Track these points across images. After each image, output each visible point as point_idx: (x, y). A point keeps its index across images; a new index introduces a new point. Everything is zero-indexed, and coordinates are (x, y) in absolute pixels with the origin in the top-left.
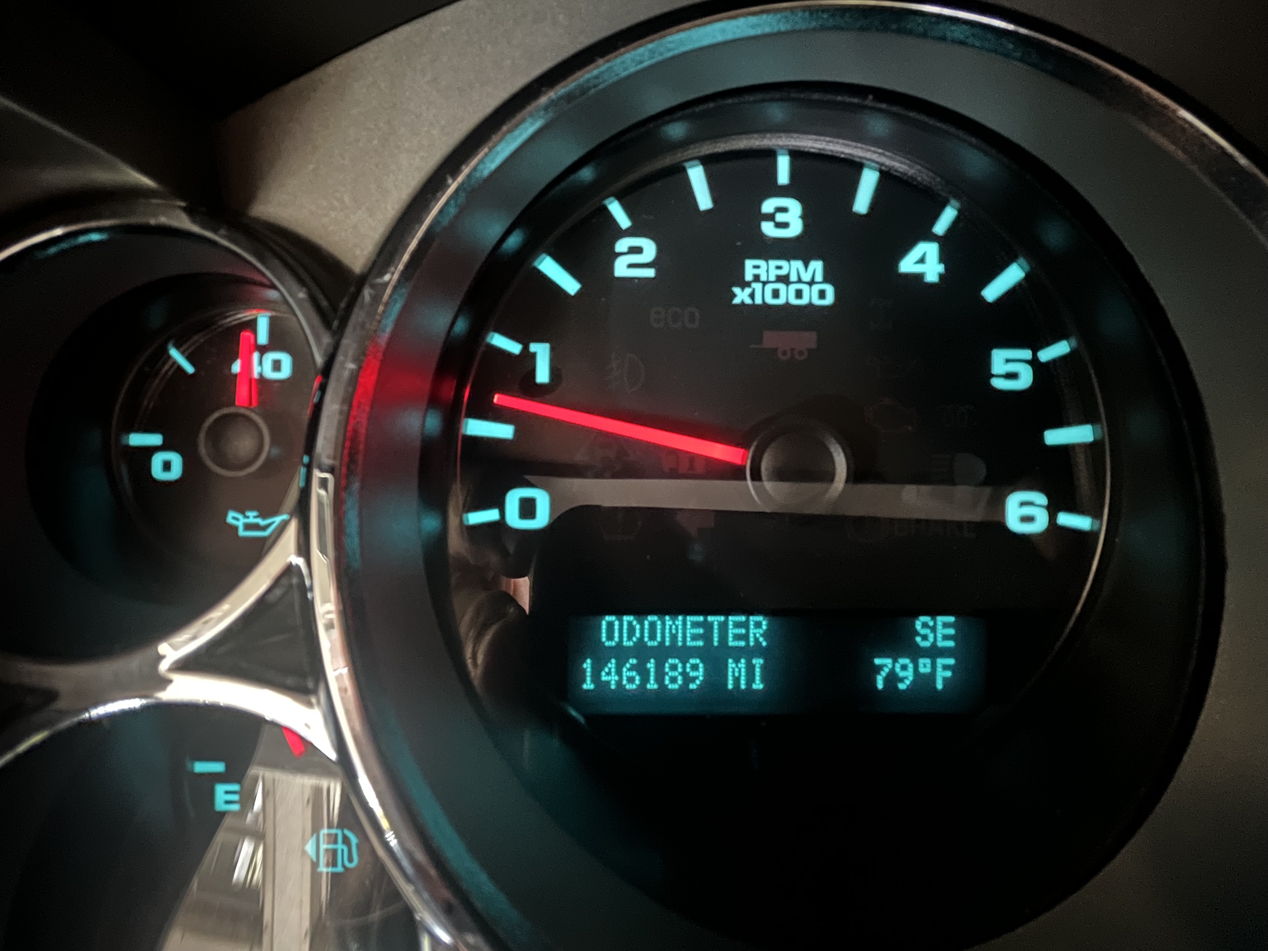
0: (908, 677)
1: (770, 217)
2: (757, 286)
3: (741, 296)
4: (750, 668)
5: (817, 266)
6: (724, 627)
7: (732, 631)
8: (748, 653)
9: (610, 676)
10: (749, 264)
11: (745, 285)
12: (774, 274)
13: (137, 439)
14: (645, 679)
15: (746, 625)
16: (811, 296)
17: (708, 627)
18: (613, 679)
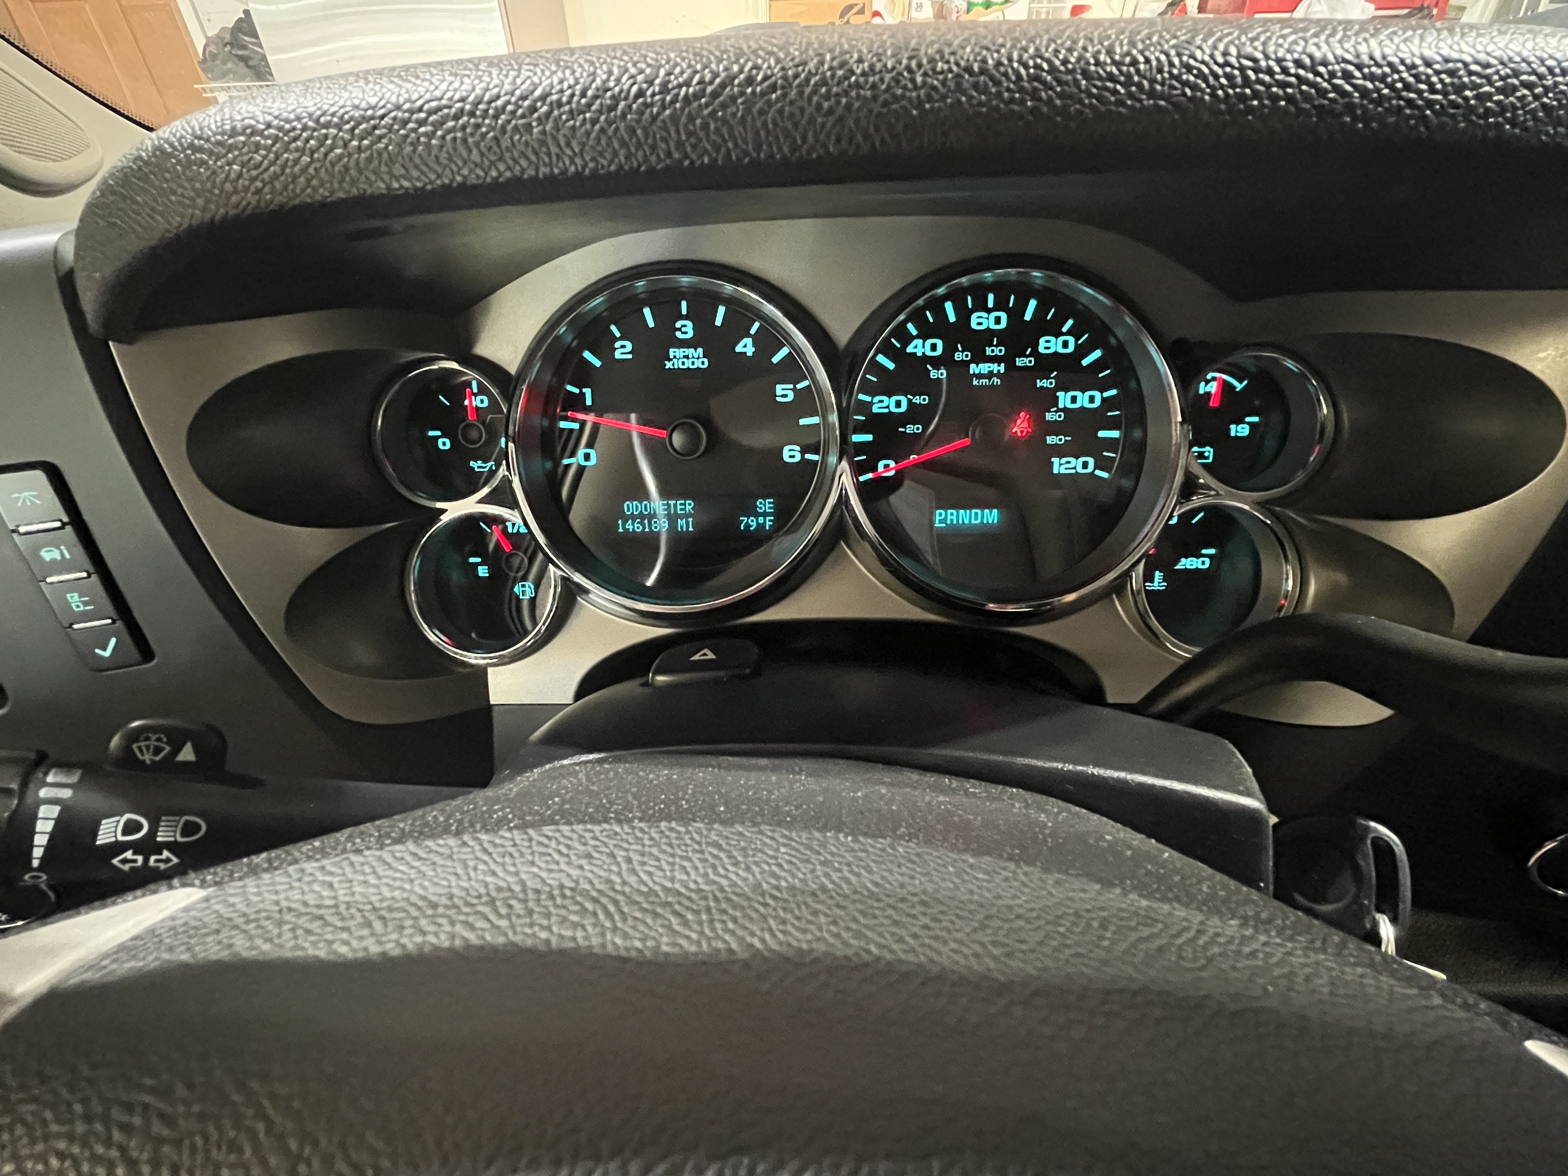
0: (754, 525)
1: (680, 329)
2: (675, 360)
3: (669, 365)
4: (687, 523)
5: (700, 350)
6: (675, 505)
7: (679, 507)
8: (687, 516)
9: (629, 526)
10: (671, 350)
11: (670, 360)
12: (682, 355)
13: (431, 433)
14: (644, 528)
15: (684, 504)
16: (698, 364)
17: (669, 505)
18: (631, 528)
